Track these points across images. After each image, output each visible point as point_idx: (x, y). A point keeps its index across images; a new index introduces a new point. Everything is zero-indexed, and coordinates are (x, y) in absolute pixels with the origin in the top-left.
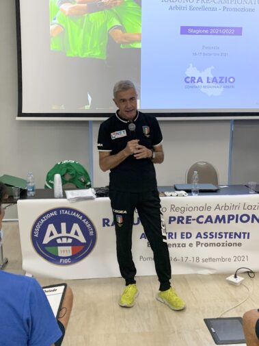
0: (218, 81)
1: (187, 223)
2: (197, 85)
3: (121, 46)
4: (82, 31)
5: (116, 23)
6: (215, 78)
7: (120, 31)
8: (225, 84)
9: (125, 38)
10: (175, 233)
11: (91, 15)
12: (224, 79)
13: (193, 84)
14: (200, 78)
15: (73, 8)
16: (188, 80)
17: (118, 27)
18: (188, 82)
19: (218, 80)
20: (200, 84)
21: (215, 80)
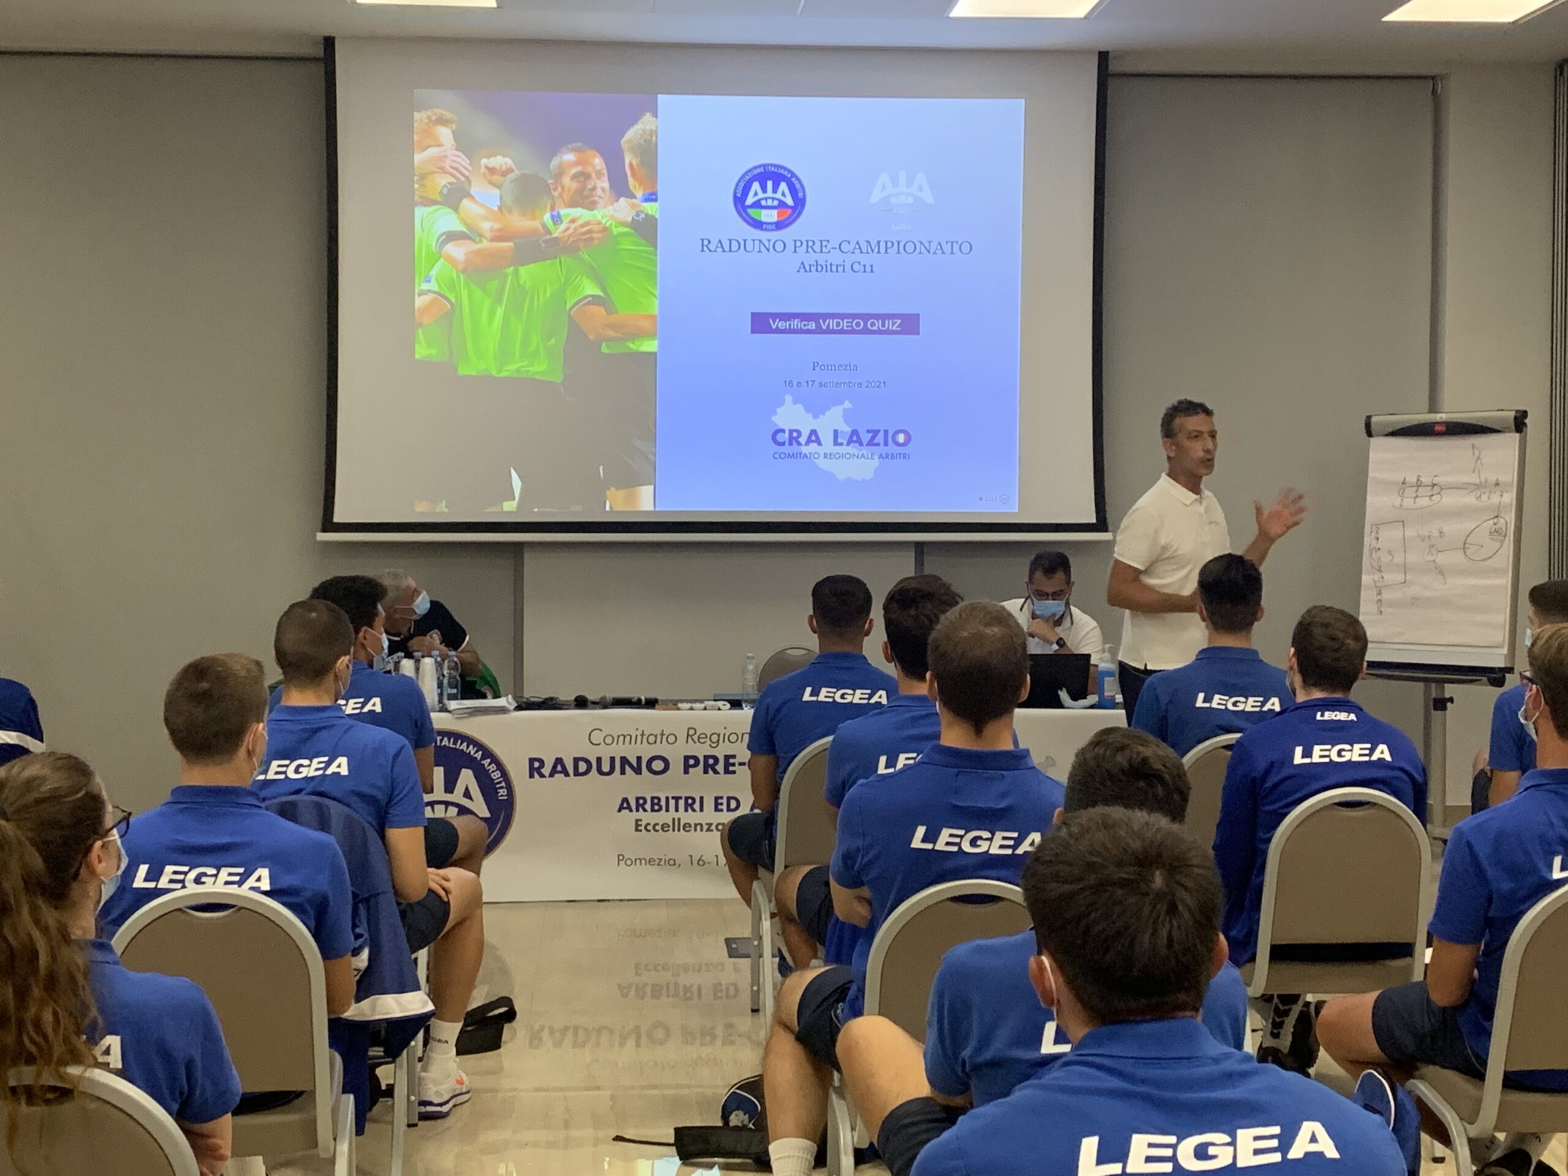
0: (865, 440)
1: (727, 771)
2: (805, 450)
3: (605, 349)
4: (500, 312)
5: (591, 289)
6: (855, 432)
7: (600, 311)
8: (882, 449)
9: (613, 327)
10: (702, 798)
11: (522, 270)
12: (881, 435)
13: (794, 448)
14: (813, 432)
15: (478, 252)
16: (780, 437)
17: (596, 300)
18: (783, 444)
19: (866, 437)
20: (813, 446)
21: (854, 438)
